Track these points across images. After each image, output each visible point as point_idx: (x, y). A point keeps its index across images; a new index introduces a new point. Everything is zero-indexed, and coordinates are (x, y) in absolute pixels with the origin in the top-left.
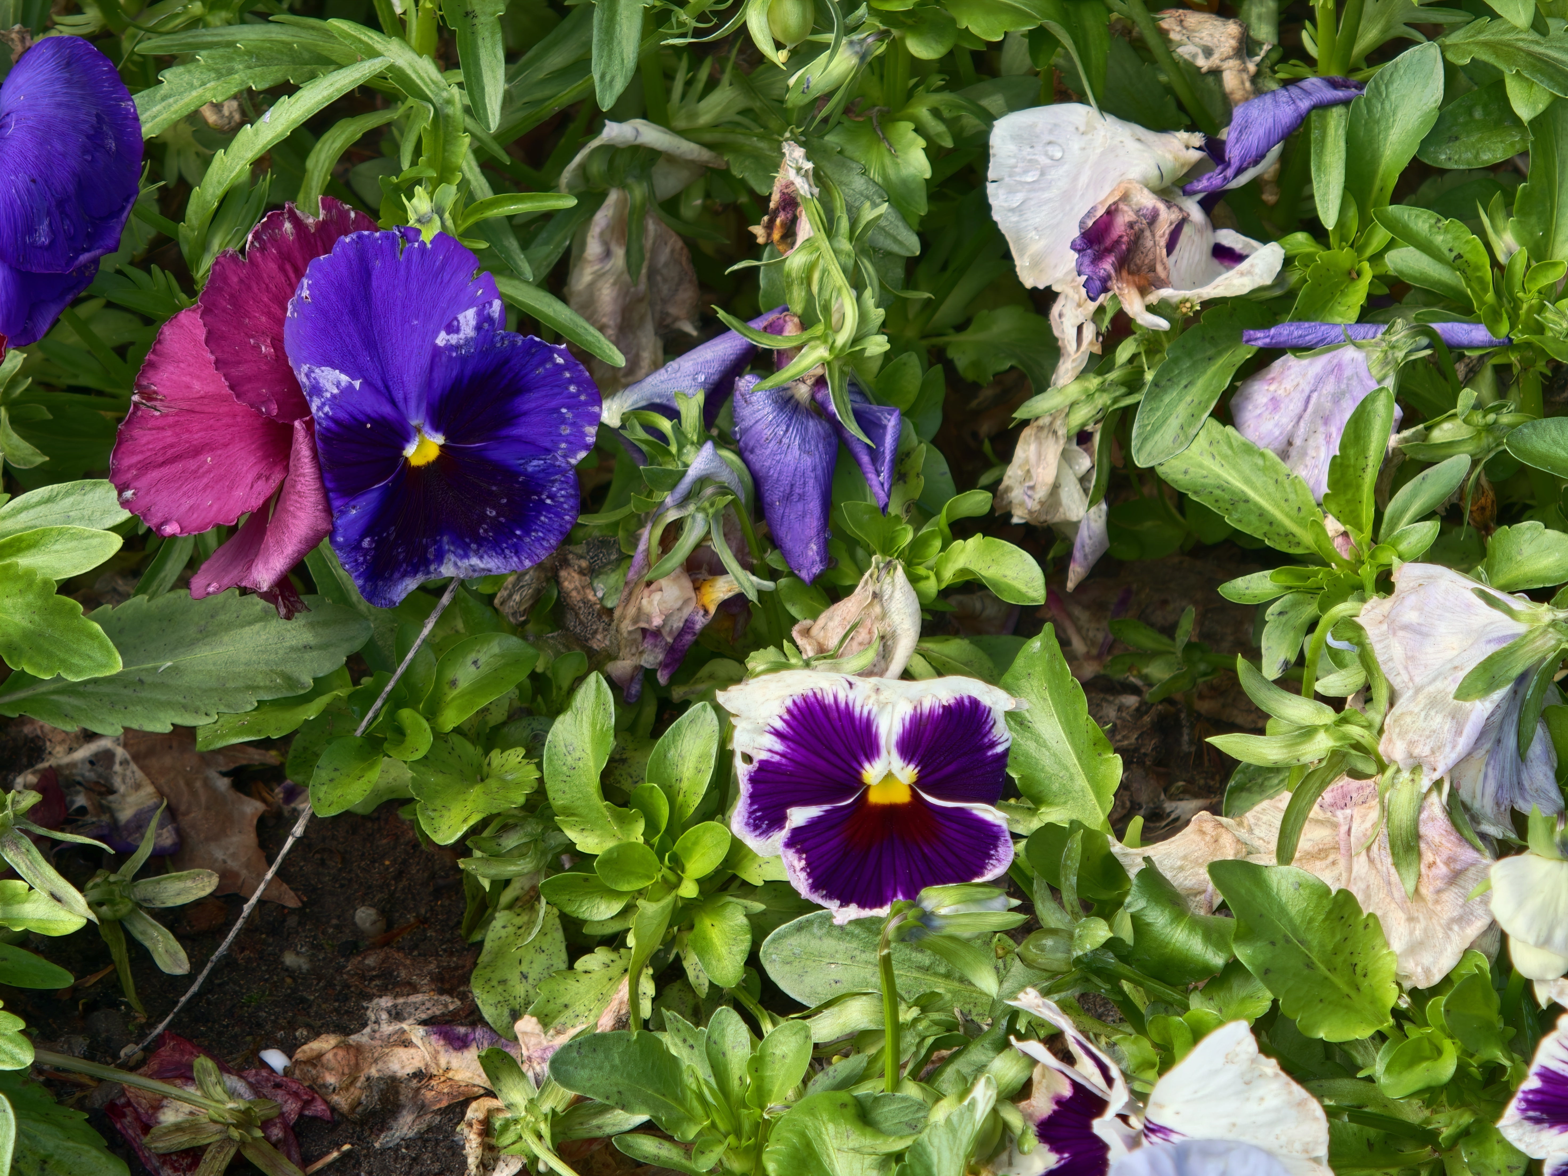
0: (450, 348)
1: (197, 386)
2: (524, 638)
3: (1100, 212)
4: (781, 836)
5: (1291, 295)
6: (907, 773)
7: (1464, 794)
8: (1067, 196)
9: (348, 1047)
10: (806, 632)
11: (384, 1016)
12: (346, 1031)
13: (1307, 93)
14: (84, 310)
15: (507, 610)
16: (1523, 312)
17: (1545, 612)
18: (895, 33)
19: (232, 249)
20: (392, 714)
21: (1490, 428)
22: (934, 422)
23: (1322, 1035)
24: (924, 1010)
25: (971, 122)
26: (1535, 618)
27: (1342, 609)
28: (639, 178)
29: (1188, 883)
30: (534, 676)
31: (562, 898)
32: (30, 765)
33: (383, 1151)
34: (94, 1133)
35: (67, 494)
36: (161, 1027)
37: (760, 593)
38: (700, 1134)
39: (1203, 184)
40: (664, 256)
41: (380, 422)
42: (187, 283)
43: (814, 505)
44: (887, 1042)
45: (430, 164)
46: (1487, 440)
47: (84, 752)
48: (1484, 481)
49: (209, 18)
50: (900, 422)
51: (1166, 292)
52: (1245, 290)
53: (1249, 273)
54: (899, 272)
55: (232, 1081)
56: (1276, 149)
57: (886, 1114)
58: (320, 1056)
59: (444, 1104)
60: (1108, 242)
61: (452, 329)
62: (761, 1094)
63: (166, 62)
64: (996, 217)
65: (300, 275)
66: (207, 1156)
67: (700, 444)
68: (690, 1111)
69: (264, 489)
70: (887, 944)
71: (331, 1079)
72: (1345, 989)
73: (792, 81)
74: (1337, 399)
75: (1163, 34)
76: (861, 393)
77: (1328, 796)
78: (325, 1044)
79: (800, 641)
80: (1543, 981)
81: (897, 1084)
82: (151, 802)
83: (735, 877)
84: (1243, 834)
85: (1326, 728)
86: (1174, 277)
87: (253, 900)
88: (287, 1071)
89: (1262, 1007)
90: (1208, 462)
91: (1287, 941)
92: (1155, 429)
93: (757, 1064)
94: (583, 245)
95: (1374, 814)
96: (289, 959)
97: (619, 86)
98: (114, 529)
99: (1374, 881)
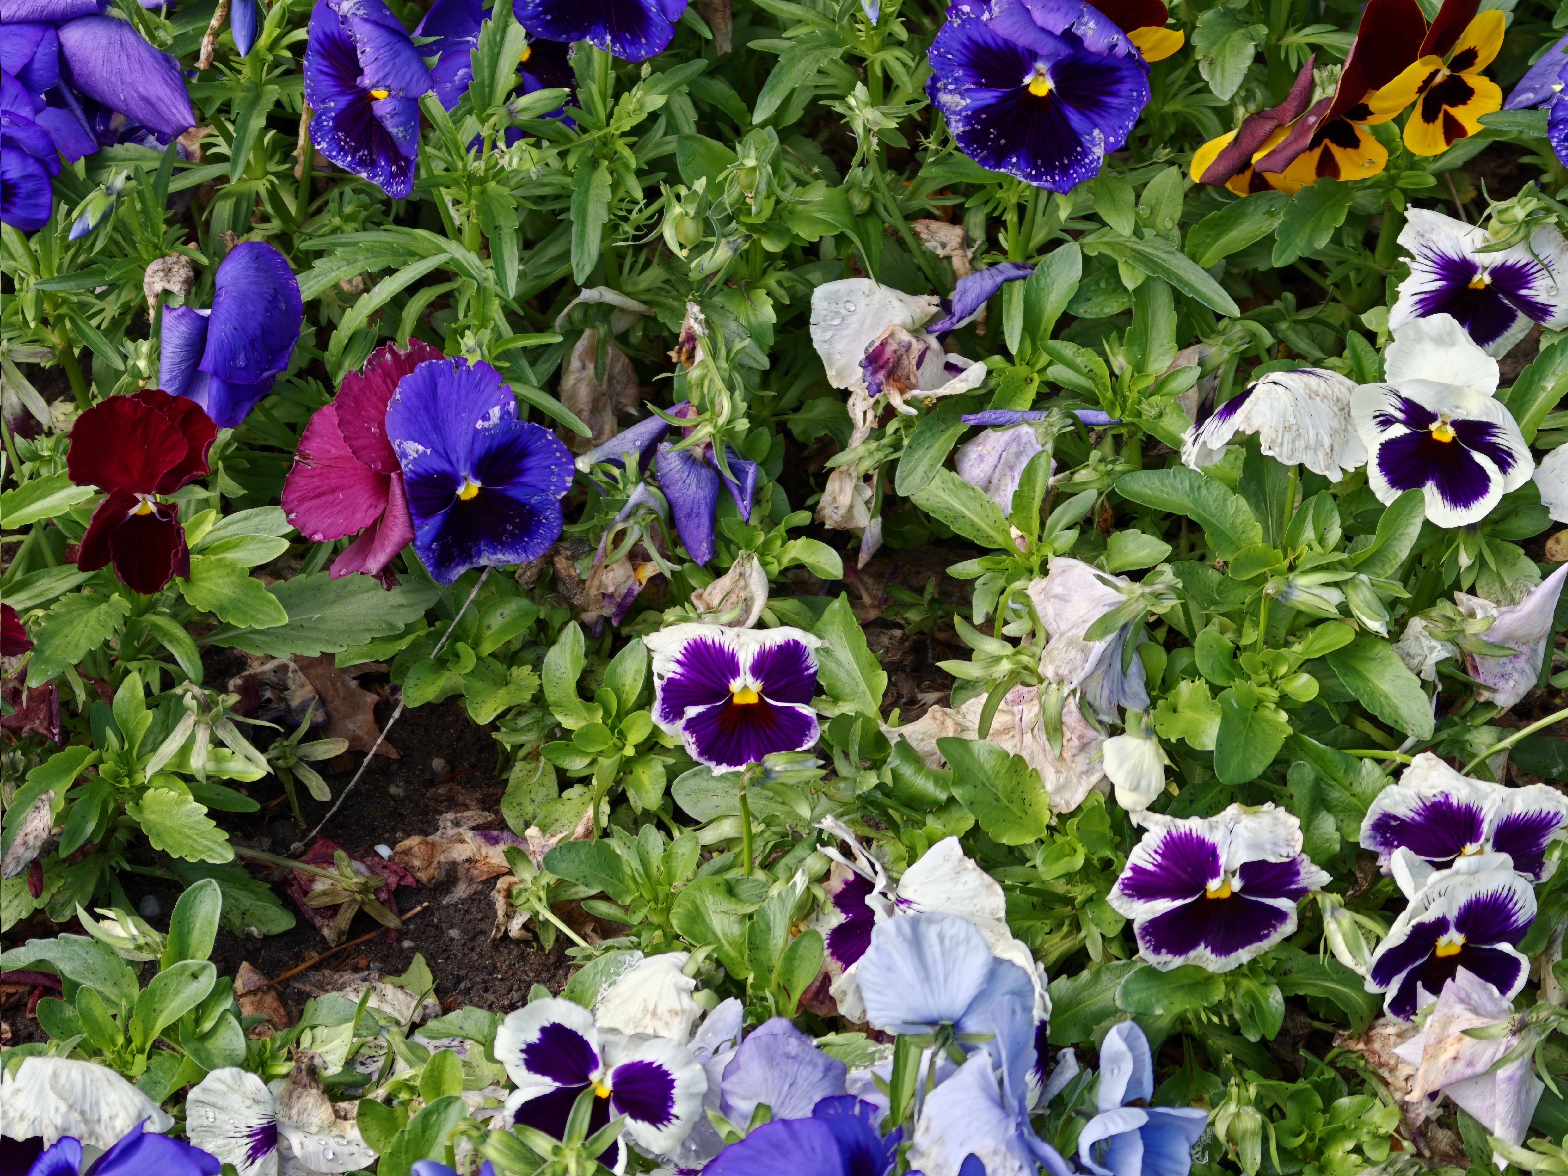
0: (485, 430)
1: (333, 451)
2: (532, 599)
3: (877, 344)
4: (681, 723)
5: (991, 392)
6: (756, 686)
7: (1089, 697)
8: (858, 333)
9: (427, 843)
10: (700, 597)
11: (449, 824)
12: (426, 834)
13: (1001, 272)
14: (267, 403)
15: (522, 581)
16: (1129, 403)
17: (1138, 588)
18: (755, 236)
19: (356, 368)
20: (452, 645)
21: (1109, 473)
22: (778, 468)
23: (1005, 841)
24: (768, 825)
25: (801, 288)
26: (1132, 592)
27: (1018, 585)
28: (602, 322)
29: (926, 749)
30: (539, 621)
31: (553, 756)
32: (238, 673)
33: (448, 906)
34: (273, 895)
35: (257, 515)
36: (314, 832)
37: (673, 573)
38: (633, 901)
39: (939, 327)
40: (618, 368)
41: (442, 474)
42: (330, 389)
43: (705, 521)
44: (745, 844)
45: (475, 317)
46: (1107, 481)
47: (270, 666)
48: (1106, 504)
49: (344, 227)
50: (757, 470)
51: (916, 392)
52: (963, 391)
53: (966, 380)
54: (757, 379)
55: (357, 865)
56: (983, 305)
57: (743, 890)
58: (410, 848)
59: (484, 878)
60: (881, 362)
61: (486, 418)
62: (670, 878)
63: (319, 254)
64: (816, 345)
65: (395, 385)
66: (342, 910)
67: (637, 483)
68: (627, 887)
69: (374, 513)
70: (744, 788)
71: (417, 863)
72: (1019, 813)
73: (693, 265)
74: (1018, 455)
75: (916, 235)
76: (733, 452)
77: (1009, 696)
78: (414, 841)
79: (695, 602)
80: (1135, 811)
81: (751, 871)
82: (310, 696)
83: (657, 743)
84: (959, 718)
85: (1007, 657)
86: (921, 383)
87: (370, 756)
88: (391, 858)
89: (969, 824)
90: (941, 493)
91: (984, 785)
92: (909, 475)
93: (668, 858)
94: (569, 362)
95: (1036, 709)
96: (393, 790)
97: (588, 270)
98: (284, 536)
99: (1037, 749)
